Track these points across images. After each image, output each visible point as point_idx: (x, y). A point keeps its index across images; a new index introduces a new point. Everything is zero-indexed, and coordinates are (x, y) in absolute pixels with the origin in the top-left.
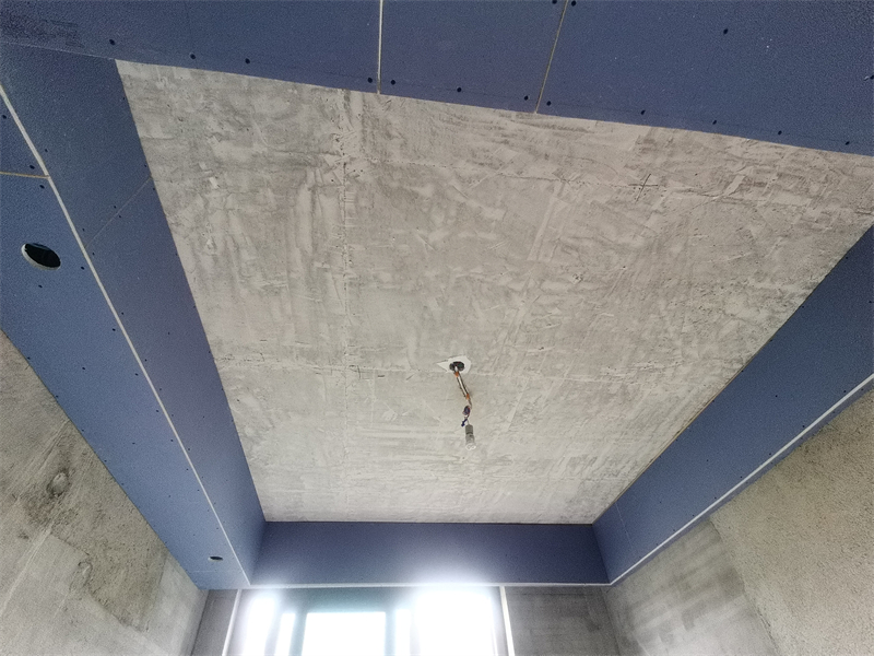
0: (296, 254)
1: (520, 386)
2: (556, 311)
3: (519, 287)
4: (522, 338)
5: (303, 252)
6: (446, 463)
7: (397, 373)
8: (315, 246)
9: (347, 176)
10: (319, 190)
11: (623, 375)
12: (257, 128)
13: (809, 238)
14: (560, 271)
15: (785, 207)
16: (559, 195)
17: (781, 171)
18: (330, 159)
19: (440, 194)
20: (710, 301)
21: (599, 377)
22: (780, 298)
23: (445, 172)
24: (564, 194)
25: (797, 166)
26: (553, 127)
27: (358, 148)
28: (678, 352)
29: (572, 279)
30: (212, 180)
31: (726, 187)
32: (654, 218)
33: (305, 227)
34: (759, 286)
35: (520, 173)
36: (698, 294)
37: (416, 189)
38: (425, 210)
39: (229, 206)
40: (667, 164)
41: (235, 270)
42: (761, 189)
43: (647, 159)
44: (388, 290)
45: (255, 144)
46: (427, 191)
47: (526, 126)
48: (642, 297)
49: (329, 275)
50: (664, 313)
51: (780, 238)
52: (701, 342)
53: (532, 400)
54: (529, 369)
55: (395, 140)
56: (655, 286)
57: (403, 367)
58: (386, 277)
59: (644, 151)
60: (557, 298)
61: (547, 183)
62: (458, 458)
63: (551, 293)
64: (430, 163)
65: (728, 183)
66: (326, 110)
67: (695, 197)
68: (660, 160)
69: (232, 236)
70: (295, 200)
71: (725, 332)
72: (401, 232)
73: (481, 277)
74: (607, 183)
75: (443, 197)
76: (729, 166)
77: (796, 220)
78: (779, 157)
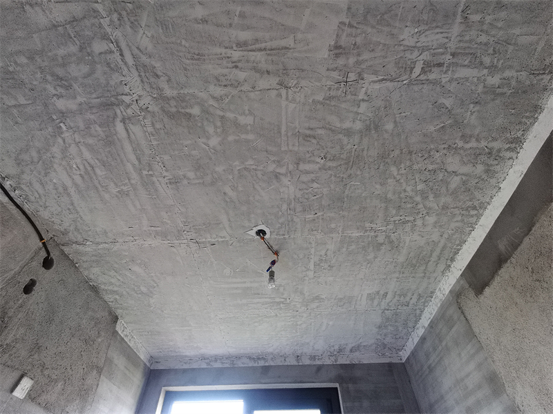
0: (129, 167)
1: (310, 243)
2: (315, 185)
3: (283, 170)
4: (299, 208)
5: (134, 165)
6: (279, 303)
7: (223, 241)
8: (139, 160)
9: (141, 109)
10: (127, 121)
11: (384, 228)
12: (75, 86)
13: (497, 102)
14: (308, 155)
15: (467, 79)
16: (287, 99)
17: (453, 51)
18: (127, 99)
19: (205, 111)
20: (432, 163)
21: (366, 231)
22: (489, 153)
23: (203, 95)
24: (290, 98)
25: (466, 45)
26: (265, 49)
27: (141, 87)
28: (420, 206)
29: (319, 160)
30: (62, 125)
31: (411, 73)
32: (364, 106)
33: (128, 148)
34: (468, 146)
35: (254, 88)
36: (419, 159)
37: (188, 111)
38: (199, 125)
39: (77, 140)
40: (358, 63)
41: (96, 182)
42: (441, 68)
43: (341, 62)
44: (195, 184)
45: (78, 97)
46: (196, 111)
47: (246, 53)
48: (376, 167)
49: (154, 179)
50: (398, 177)
51: (472, 106)
52: (436, 196)
53: (323, 253)
54: (312, 230)
55: (162, 78)
56: (383, 157)
57: (224, 237)
58: (191, 175)
59: (337, 55)
60: (312, 175)
61: (275, 92)
62: (286, 299)
63: (307, 172)
64: (191, 91)
65: (412, 69)
66: (112, 66)
67: (389, 84)
68: (352, 60)
69: (86, 160)
70: (115, 130)
71: (453, 186)
72: (189, 142)
73: (254, 167)
74: (318, 84)
75: (208, 113)
76: (408, 55)
77: (480, 89)
78: (447, 40)
